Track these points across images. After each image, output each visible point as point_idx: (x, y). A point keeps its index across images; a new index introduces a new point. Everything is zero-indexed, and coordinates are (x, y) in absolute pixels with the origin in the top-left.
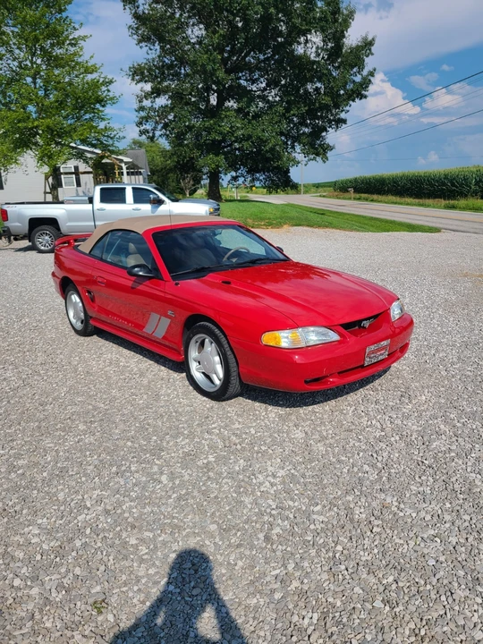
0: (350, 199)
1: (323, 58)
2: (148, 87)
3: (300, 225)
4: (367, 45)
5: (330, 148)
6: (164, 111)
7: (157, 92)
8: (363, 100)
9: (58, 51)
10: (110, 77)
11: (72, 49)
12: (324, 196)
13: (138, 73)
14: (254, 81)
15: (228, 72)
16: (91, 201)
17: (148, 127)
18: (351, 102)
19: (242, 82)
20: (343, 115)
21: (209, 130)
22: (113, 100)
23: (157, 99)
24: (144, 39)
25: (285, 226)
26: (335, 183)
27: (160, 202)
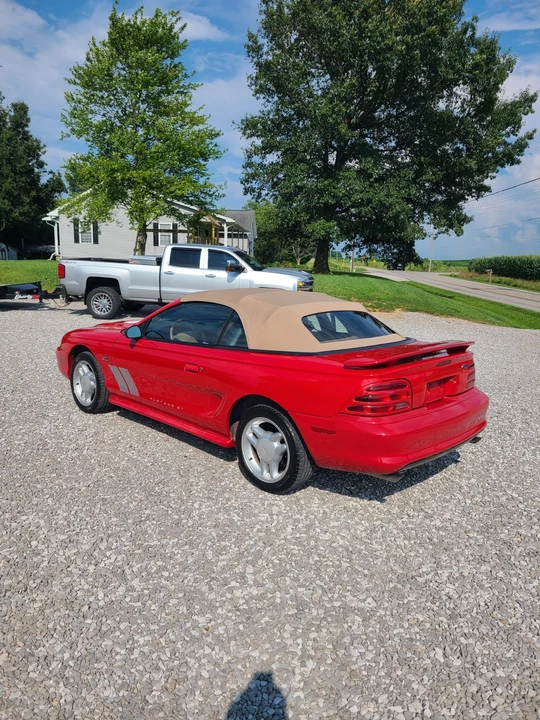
0: (487, 281)
1: (469, 114)
2: (258, 142)
3: (417, 311)
4: (527, 101)
5: (466, 220)
6: (274, 169)
7: (268, 148)
9: (164, 98)
10: (217, 129)
11: (181, 98)
12: (455, 276)
13: (250, 126)
14: (383, 140)
15: (352, 127)
16: (159, 262)
17: (255, 185)
18: (499, 168)
19: (368, 140)
20: (487, 182)
21: (321, 192)
22: (217, 155)
23: (267, 156)
24: (261, 90)
25: (398, 310)
26: (471, 261)
27: (239, 269)
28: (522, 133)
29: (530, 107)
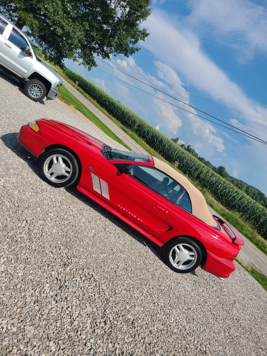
3: (80, 111)
4: (144, 34)
8: (126, 57)
25: (72, 106)
27: (30, 55)
28: (136, 46)
29: (144, 38)
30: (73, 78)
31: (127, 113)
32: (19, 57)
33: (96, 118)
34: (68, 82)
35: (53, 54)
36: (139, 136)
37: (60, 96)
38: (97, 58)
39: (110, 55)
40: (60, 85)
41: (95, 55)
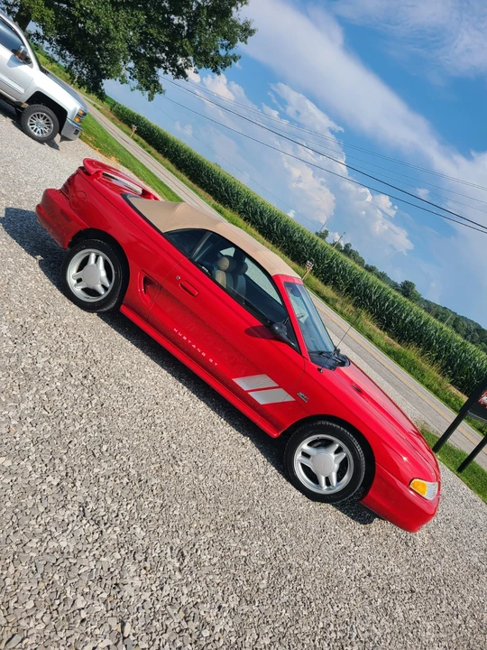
0: (129, 134)
3: (127, 167)
4: (247, 31)
5: (161, 90)
8: (216, 75)
18: (203, 66)
26: (115, 104)
27: (27, 61)
28: (231, 53)
29: (246, 38)
30: (127, 119)
31: (224, 180)
32: (9, 64)
33: (165, 186)
34: (119, 127)
35: (85, 72)
36: (245, 220)
37: (91, 142)
38: (164, 77)
39: (186, 71)
40: (82, 115)
41: (160, 72)
